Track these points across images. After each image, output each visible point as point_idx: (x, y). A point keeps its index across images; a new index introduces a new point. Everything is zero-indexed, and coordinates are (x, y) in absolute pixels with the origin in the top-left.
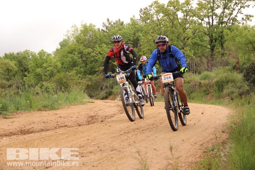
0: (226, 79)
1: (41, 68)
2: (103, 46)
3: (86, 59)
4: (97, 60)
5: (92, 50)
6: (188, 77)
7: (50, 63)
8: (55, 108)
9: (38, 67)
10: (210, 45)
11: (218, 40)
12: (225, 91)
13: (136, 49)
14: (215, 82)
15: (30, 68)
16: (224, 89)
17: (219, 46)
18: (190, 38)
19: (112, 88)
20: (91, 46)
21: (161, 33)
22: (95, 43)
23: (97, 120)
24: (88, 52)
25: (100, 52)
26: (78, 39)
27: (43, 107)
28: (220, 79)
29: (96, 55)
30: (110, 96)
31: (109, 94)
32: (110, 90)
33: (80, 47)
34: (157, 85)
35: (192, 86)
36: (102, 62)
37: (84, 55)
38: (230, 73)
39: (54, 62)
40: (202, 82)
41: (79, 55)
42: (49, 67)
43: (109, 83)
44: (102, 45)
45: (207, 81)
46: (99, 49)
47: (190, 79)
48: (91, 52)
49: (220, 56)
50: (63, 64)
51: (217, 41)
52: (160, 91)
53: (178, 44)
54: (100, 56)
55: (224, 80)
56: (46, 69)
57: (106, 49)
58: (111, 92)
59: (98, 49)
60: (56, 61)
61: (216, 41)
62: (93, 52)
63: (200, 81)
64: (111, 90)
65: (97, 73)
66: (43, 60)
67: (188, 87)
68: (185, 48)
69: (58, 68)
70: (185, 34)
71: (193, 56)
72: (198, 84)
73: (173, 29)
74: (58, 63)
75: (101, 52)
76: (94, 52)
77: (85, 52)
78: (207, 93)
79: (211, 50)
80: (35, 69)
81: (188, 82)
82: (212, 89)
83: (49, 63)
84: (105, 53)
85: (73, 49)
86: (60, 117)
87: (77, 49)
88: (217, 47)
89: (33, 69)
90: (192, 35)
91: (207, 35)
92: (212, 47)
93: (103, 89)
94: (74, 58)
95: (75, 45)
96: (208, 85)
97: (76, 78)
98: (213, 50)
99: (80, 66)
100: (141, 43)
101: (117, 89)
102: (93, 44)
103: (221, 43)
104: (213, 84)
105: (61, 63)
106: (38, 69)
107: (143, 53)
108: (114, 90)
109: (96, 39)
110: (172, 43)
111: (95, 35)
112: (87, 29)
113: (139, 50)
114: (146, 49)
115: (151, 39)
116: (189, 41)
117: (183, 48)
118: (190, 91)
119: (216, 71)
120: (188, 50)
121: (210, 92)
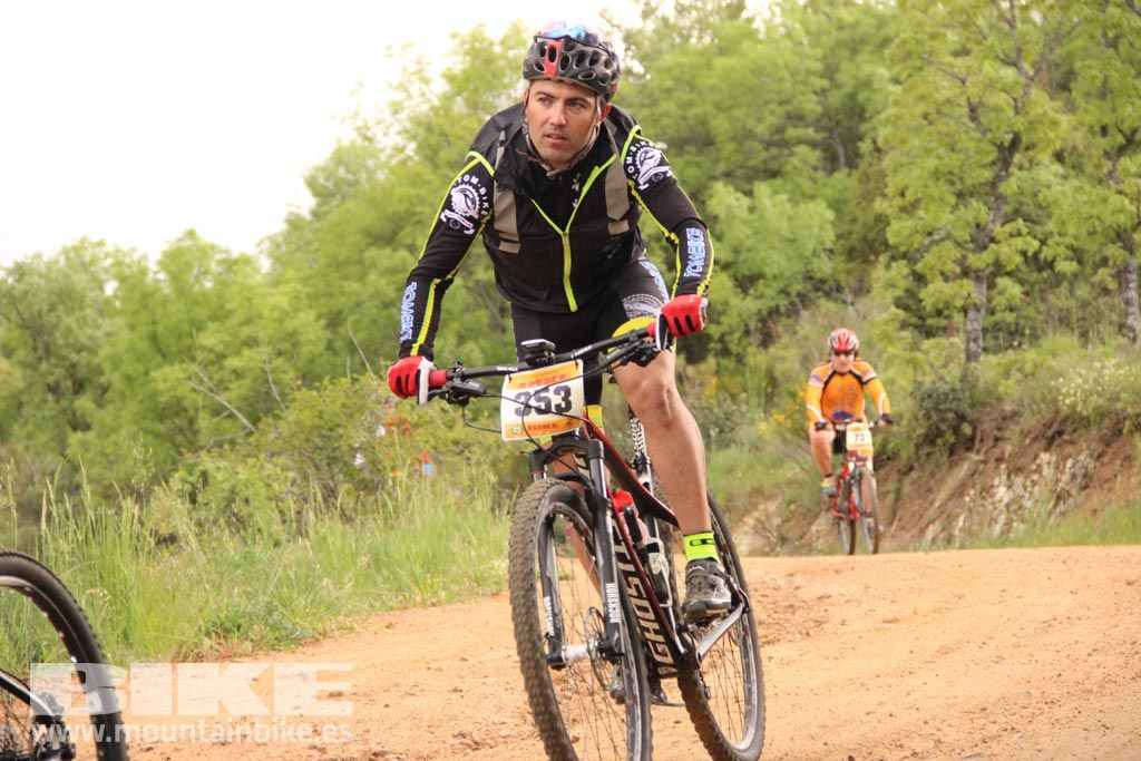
1: (182, 361)
7: (248, 322)
8: (292, 633)
9: (166, 357)
13: (849, 175)
15: (107, 367)
21: (1019, 50)
26: (433, 140)
27: (208, 634)
34: (1017, 429)
39: (276, 314)
42: (238, 353)
50: (334, 321)
52: (1039, 470)
56: (221, 368)
60: (284, 302)
66: (196, 303)
69: (305, 351)
73: (1112, 9)
74: (302, 315)
80: (146, 373)
83: (242, 324)
85: (400, 208)
89: (131, 371)
95: (414, 184)
99: (455, 326)
100: (883, 134)
101: (730, 470)
105: (319, 317)
106: (167, 369)
107: (898, 202)
110: (1108, 119)
112: (489, 61)
113: (872, 185)
114: (916, 172)
115: (948, 101)
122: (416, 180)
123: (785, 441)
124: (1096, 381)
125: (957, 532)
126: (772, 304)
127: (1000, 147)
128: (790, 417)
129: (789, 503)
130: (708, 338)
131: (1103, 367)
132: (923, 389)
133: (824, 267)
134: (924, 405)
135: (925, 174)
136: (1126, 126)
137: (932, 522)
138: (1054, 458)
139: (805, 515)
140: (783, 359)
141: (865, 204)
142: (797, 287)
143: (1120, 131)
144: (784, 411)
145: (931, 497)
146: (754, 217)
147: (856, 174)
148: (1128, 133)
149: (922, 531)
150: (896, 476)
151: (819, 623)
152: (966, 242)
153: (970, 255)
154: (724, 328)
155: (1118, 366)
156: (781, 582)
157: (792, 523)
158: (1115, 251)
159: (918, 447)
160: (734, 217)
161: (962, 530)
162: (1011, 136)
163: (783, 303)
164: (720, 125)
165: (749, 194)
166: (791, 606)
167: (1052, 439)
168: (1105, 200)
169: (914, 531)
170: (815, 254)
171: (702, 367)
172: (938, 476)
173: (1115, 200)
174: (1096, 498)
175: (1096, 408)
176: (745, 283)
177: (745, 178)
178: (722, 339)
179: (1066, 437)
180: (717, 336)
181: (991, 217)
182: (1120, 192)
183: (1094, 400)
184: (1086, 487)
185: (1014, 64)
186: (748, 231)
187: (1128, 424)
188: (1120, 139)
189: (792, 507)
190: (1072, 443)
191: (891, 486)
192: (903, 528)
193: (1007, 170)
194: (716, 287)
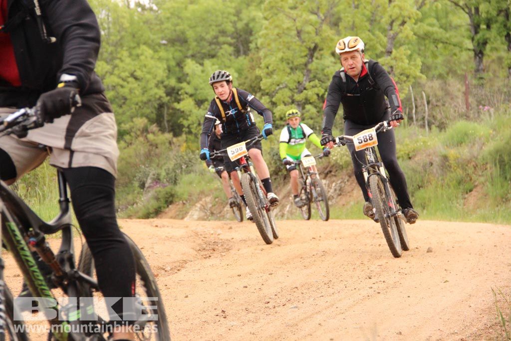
2: (142, 54)
4: (126, 99)
5: (108, 68)
6: (407, 141)
10: (473, 39)
11: (496, 21)
13: (245, 58)
14: (490, 154)
17: (499, 42)
18: (410, 18)
19: (175, 182)
21: (318, 8)
22: (118, 44)
25: (135, 71)
28: (507, 143)
29: (121, 82)
30: (168, 206)
31: (166, 202)
32: (169, 187)
35: (420, 169)
36: (142, 102)
40: (452, 153)
43: (165, 167)
44: (139, 51)
45: (465, 152)
46: (129, 64)
47: (412, 146)
48: (107, 72)
49: (502, 73)
51: (494, 26)
53: (371, 40)
54: (133, 84)
57: (151, 63)
58: (172, 196)
61: (488, 27)
62: (112, 74)
63: (443, 151)
64: (172, 190)
65: (127, 137)
67: (410, 173)
68: (394, 51)
70: (394, 7)
71: (421, 75)
72: (437, 160)
75: (136, 74)
76: (116, 72)
78: (466, 186)
79: (476, 55)
81: (408, 155)
82: (482, 176)
84: (148, 76)
86: (15, 276)
88: (495, 45)
90: (414, 10)
91: (463, 9)
92: (479, 44)
93: (147, 185)
96: (469, 162)
98: (480, 55)
100: (259, 41)
101: (191, 183)
102: (110, 49)
103: (505, 33)
104: (483, 159)
107: (266, 70)
108: (179, 189)
109: (119, 32)
111: (116, 21)
113: (254, 63)
114: (274, 58)
115: (288, 29)
116: (406, 29)
117: (389, 53)
118: (415, 185)
119: (492, 118)
120: (404, 57)
121: (476, 184)
125: (286, 213)
127: (310, 49)
129: (216, 198)
130: (183, 126)
132: (274, 151)
134: (275, 158)
135: (277, 60)
138: (328, 182)
139: (222, 203)
141: (251, 71)
146: (204, 74)
147: (248, 58)
151: (228, 250)
152: (294, 89)
153: (295, 95)
154: (189, 122)
156: (212, 232)
157: (216, 206)
160: (195, 74)
161: (288, 211)
162: (313, 46)
164: (190, 34)
165: (202, 64)
166: (217, 242)
167: (327, 174)
171: (180, 138)
172: (279, 188)
174: (343, 200)
175: (346, 162)
176: (199, 103)
177: (199, 58)
178: (188, 127)
179: (333, 173)
180: (186, 125)
181: (305, 78)
183: (345, 158)
184: (340, 195)
185: (316, 14)
186: (201, 81)
189: (217, 200)
190: (335, 176)
193: (312, 59)
194: (186, 104)
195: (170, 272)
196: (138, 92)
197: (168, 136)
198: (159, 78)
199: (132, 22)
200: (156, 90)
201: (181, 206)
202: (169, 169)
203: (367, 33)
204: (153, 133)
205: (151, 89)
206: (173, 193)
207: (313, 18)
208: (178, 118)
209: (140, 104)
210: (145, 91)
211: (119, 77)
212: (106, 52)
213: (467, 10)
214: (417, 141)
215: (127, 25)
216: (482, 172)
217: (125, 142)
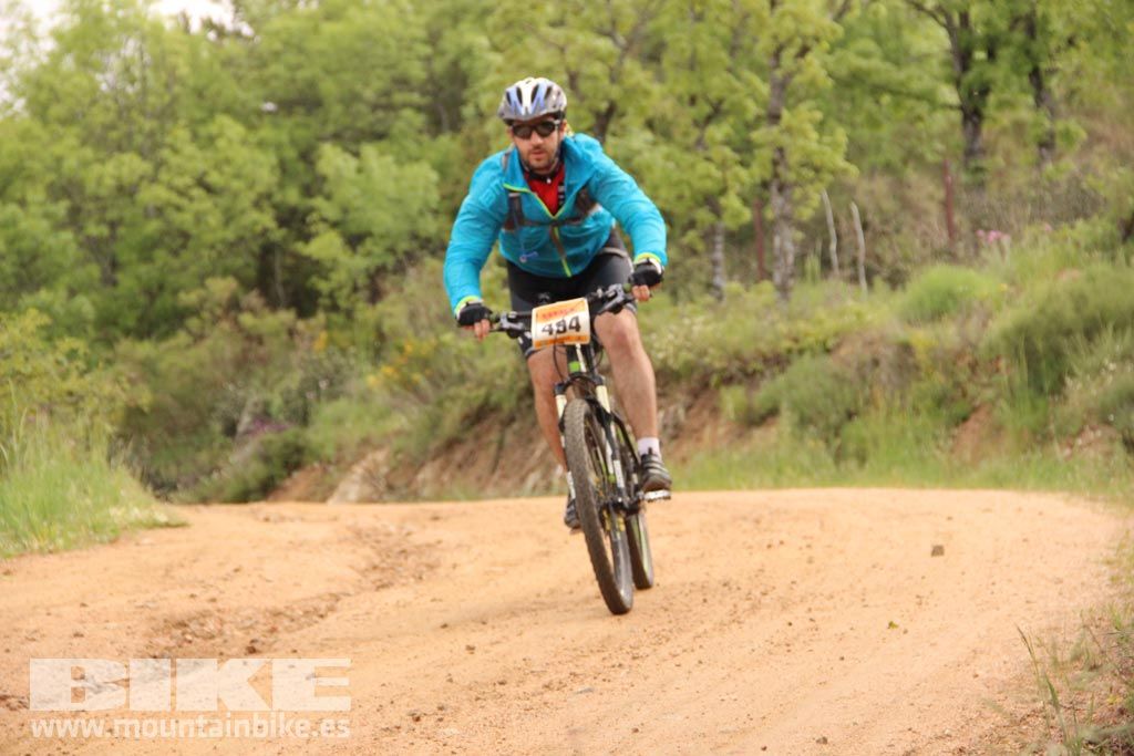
0: (1078, 309)
2: (220, 136)
3: (104, 231)
4: (185, 236)
5: (144, 167)
6: (821, 313)
10: (957, 83)
11: (1008, 43)
12: (1082, 392)
13: (453, 139)
14: (1005, 336)
16: (1072, 374)
17: (1015, 88)
18: (818, 40)
19: (303, 418)
20: (139, 139)
21: (614, 23)
22: (167, 114)
23: (218, 640)
24: (118, 179)
25: (206, 173)
26: (43, 96)
28: (1042, 311)
29: (175, 198)
30: (289, 475)
31: (286, 464)
32: (291, 432)
33: (58, 149)
36: (223, 241)
37: (91, 206)
38: (1100, 267)
40: (921, 337)
41: (52, 208)
43: (280, 387)
44: (213, 129)
45: (949, 334)
46: (191, 158)
47: (831, 324)
48: (142, 178)
49: (1024, 157)
51: (1005, 54)
53: (733, 91)
54: (204, 203)
55: (1069, 314)
57: (242, 155)
58: (299, 450)
59: (188, 157)
61: (992, 55)
62: (154, 180)
63: (900, 333)
64: (297, 437)
65: (193, 323)
67: (829, 384)
68: (785, 114)
71: (846, 165)
72: (887, 353)
75: (208, 178)
76: (164, 176)
77: (99, 181)
78: (954, 409)
79: (966, 118)
81: (824, 343)
82: (990, 385)
84: (236, 184)
85: (9, 163)
87: (36, 166)
88: (1007, 96)
90: (827, 21)
91: (935, 17)
92: (970, 94)
93: (241, 428)
94: (24, 225)
95: (23, 139)
96: (959, 355)
97: (47, 363)
98: (975, 119)
99: (65, 279)
100: (485, 100)
101: (339, 421)
102: (148, 125)
103: (1028, 68)
104: (991, 349)
108: (319, 434)
109: (167, 86)
110: (696, 89)
111: (160, 63)
112: (99, 19)
113: (475, 149)
115: (548, 69)
116: (810, 64)
117: (774, 118)
118: (841, 409)
119: (1007, 258)
120: (809, 127)
121: (977, 403)
122: (25, 136)
123: (393, 394)
124: (687, 338)
125: (555, 481)
126: (377, 261)
127: (598, 115)
128: (398, 370)
129: (397, 453)
130: (318, 294)
131: (693, 324)
133: (430, 226)
136: (713, 95)
137: (532, 470)
140: (390, 315)
141: (468, 166)
142: (404, 246)
143: (708, 101)
144: (390, 364)
145: (531, 447)
146: (362, 177)
147: (460, 138)
148: (715, 101)
149: (523, 480)
150: (497, 427)
151: (431, 567)
154: (333, 284)
155: (706, 323)
156: (392, 529)
157: (399, 472)
158: (704, 215)
159: (520, 398)
160: (342, 178)
162: (604, 106)
163: (390, 261)
164: (328, 87)
165: (356, 155)
166: (403, 552)
168: (693, 166)
169: (516, 479)
170: (421, 213)
171: (313, 322)
173: (703, 167)
174: (687, 447)
175: (686, 363)
176: (354, 241)
177: (352, 139)
178: (331, 296)
180: (326, 292)
182: (708, 159)
183: (685, 356)
184: (676, 437)
185: (610, 35)
186: (355, 191)
187: (714, 380)
188: (707, 109)
189: (400, 456)
191: (494, 436)
192: (505, 477)
193: (603, 137)
194: (325, 245)
195: (303, 620)
196: (214, 220)
197: (286, 316)
198: (260, 188)
199: (195, 64)
200: (254, 215)
201: (318, 473)
202: (289, 391)
203: (725, 75)
204: (252, 311)
205: (243, 212)
206: (301, 442)
207: (604, 44)
208: (307, 276)
209: (220, 247)
210: (229, 218)
211: (171, 187)
212: (140, 131)
213: (942, 19)
214: (842, 314)
215: (184, 70)
216: (990, 377)
217: (189, 332)
